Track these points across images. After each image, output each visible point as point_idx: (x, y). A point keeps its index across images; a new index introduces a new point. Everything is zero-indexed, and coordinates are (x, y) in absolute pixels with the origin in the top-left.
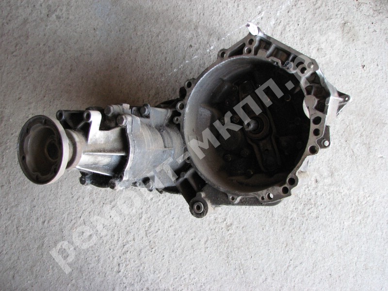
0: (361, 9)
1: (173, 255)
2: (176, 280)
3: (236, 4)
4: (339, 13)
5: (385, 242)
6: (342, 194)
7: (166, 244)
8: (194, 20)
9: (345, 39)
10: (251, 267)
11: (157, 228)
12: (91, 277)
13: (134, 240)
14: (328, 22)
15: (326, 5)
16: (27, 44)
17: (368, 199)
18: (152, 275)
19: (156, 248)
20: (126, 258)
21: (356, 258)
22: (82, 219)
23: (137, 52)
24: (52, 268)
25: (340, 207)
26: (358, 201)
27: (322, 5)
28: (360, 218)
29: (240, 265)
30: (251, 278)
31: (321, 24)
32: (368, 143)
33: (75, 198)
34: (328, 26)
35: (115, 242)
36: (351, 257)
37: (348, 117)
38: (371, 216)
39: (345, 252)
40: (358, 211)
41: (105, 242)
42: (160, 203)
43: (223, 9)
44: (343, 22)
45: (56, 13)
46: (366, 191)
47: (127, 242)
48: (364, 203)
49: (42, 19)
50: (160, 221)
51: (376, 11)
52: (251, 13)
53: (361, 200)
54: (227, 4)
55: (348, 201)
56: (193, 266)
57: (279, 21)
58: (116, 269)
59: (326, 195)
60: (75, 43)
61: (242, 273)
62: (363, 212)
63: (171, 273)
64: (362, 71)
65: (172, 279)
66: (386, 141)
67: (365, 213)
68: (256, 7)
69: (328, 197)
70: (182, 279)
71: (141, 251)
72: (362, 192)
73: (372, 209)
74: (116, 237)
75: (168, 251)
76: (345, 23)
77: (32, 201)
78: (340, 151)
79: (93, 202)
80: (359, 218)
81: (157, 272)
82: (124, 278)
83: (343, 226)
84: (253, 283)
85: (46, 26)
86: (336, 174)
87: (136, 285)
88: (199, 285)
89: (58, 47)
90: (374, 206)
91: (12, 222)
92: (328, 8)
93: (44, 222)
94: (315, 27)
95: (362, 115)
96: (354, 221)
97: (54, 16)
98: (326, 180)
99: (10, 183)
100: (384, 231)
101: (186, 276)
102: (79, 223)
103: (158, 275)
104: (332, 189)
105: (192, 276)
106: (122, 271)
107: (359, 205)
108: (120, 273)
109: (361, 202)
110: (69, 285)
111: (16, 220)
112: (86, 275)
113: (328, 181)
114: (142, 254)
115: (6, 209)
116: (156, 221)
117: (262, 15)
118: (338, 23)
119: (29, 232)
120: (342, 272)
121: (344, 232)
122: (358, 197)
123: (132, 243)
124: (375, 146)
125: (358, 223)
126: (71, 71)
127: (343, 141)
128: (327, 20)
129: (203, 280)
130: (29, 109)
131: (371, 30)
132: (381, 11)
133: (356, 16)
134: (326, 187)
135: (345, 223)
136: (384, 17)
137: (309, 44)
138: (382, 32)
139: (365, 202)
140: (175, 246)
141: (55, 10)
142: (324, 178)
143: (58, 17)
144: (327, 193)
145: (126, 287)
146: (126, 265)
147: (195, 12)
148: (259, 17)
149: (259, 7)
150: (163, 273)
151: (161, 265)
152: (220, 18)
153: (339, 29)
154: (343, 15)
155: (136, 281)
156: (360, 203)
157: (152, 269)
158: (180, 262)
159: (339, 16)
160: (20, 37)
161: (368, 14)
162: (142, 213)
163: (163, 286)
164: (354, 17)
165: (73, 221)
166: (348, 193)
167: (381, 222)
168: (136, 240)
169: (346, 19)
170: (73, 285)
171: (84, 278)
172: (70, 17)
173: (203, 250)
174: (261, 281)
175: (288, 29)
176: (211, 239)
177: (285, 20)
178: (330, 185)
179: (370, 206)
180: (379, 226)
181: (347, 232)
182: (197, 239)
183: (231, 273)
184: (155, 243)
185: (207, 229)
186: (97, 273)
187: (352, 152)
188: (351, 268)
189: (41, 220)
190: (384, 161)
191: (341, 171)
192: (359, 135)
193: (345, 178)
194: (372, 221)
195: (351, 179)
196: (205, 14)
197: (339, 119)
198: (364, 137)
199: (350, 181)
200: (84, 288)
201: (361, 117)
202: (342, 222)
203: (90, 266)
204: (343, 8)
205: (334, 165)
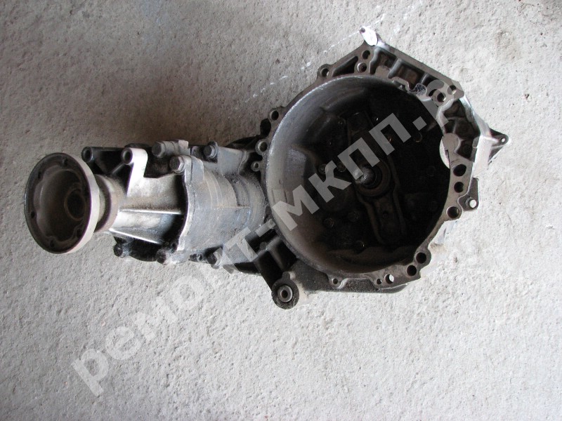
0: (525, 13)
1: (247, 363)
2: (250, 400)
4: (494, 18)
5: (553, 350)
6: (493, 280)
7: (237, 347)
8: (284, 24)
9: (502, 56)
10: (360, 383)
11: (224, 323)
12: (127, 393)
13: (190, 339)
14: (478, 31)
15: (474, 7)
16: (40, 52)
17: (530, 287)
18: (215, 392)
19: (222, 352)
20: (178, 367)
21: (511, 373)
22: (115, 308)
23: (200, 68)
24: (71, 378)
25: (489, 298)
26: (516, 290)
27: (468, 5)
28: (518, 315)
29: (344, 379)
30: (359, 398)
31: (467, 32)
32: (531, 206)
33: (106, 277)
34: (477, 37)
35: (163, 342)
36: (504, 372)
37: (504, 168)
38: (533, 313)
39: (496, 364)
40: (516, 305)
42: (228, 287)
43: (325, 8)
44: (499, 31)
45: (84, 9)
46: (527, 276)
47: (180, 343)
48: (524, 293)
49: (62, 17)
50: (228, 314)
51: (547, 16)
52: (366, 15)
53: (521, 289)
55: (501, 290)
56: (276, 379)
57: (406, 28)
58: (163, 382)
59: (469, 280)
60: (110, 54)
61: (346, 391)
62: (523, 307)
63: (243, 389)
64: (524, 102)
65: (244, 398)
66: (557, 204)
67: (525, 308)
68: (374, 6)
69: (473, 283)
70: (259, 397)
71: (199, 356)
72: (522, 278)
73: (536, 302)
74: (164, 335)
75: (239, 357)
76: (502, 33)
77: (43, 281)
78: (491, 217)
79: (132, 283)
80: (515, 315)
81: (223, 387)
82: (175, 395)
83: (494, 326)
84: (361, 406)
85: (69, 27)
86: (484, 250)
87: (191, 405)
88: (283, 407)
89: (85, 58)
90: (539, 298)
91: (13, 310)
92: (477, 11)
93: (60, 312)
94: (458, 38)
95: (523, 167)
96: (508, 319)
97: (80, 13)
98: (469, 260)
99: (11, 254)
100: (553, 334)
101: (265, 394)
102: (110, 314)
103: (225, 392)
104: (478, 272)
105: (274, 394)
106: (172, 384)
107: (516, 295)
108: (169, 388)
109: (520, 292)
110: (95, 404)
111: (19, 309)
112: (120, 390)
113: (472, 260)
114: (202, 361)
115: (5, 292)
116: (223, 313)
117: (382, 19)
118: (492, 32)
119: (38, 326)
120: (490, 393)
121: (495, 335)
122: (516, 285)
123: (187, 344)
124: (541, 211)
125: (515, 322)
126: (103, 93)
127: (495, 202)
128: (476, 27)
129: (289, 400)
130: (41, 147)
131: (540, 43)
132: (554, 16)
133: (518, 23)
134: (469, 270)
135: (496, 321)
136: (559, 25)
137: (449, 62)
138: (555, 46)
139: (526, 292)
140: (250, 350)
141: (82, 5)
142: (467, 256)
143: (86, 15)
144: (471, 278)
145: (176, 408)
146: (178, 377)
147: (284, 11)
148: (378, 21)
149: (378, 7)
150: (231, 389)
151: (228, 378)
152: (321, 21)
153: (493, 41)
154: (499, 21)
155: (192, 399)
156: (518, 293)
157: (215, 383)
158: (257, 373)
159: (493, 22)
160: (29, 42)
161: (535, 20)
162: (202, 302)
163: (231, 407)
164: (515, 25)
165: (103, 312)
166: (501, 279)
167: (549, 321)
168: (193, 340)
169: (503, 26)
170: (101, 404)
171: (116, 394)
172: (104, 16)
173: (290, 357)
174: (373, 403)
175: (418, 40)
176: (302, 341)
177: (414, 26)
178: (476, 266)
179: (533, 298)
180: (545, 327)
181: (499, 334)
182: (281, 341)
183: (330, 391)
184: (220, 345)
185: (296, 326)
186: (136, 387)
187: (508, 220)
188: (504, 387)
189: (56, 309)
190: (554, 233)
191: (492, 247)
192: (519, 195)
193: (497, 257)
194: (535, 319)
195: (506, 258)
196: (300, 16)
197: (491, 171)
198: (526, 199)
199: (505, 261)
200: (116, 408)
201: (522, 170)
202: (492, 320)
203: (126, 377)
204: (499, 11)
205: (481, 238)
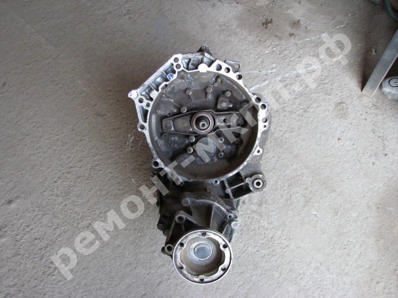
0: (361, 99)
1: (99, 193)
2: (88, 211)
3: (257, 56)
4: (341, 94)
5: (278, 285)
6: (261, 225)
7: (99, 183)
8: (219, 54)
9: (334, 114)
10: (149, 236)
11: (100, 169)
12: (37, 176)
13: (80, 167)
14: (327, 96)
15: (331, 85)
16: (101, 25)
17: (283, 241)
18: (75, 198)
19: (91, 181)
20: (66, 177)
21: (242, 283)
22: (58, 137)
23: (165, 57)
24: (18, 156)
25: (253, 233)
26: (272, 238)
27: (328, 83)
28: (266, 252)
29: (142, 229)
30: (143, 244)
31: (319, 95)
32: (309, 197)
33: (64, 122)
34: (324, 99)
35: (68, 162)
36: (238, 279)
37: (302, 169)
38: (277, 257)
39: (235, 271)
40: (268, 246)
41: (62, 158)
42: (114, 154)
43: (245, 56)
44: (340, 101)
45: (130, 15)
46: (285, 234)
47: (75, 167)
48: (276, 242)
49: (119, 16)
50: (106, 165)
51: (375, 106)
52: (265, 66)
53: (276, 239)
54: (251, 54)
55: (263, 232)
57: (284, 80)
58: (55, 179)
59: (245, 217)
60: (130, 36)
61: (139, 236)
62: (271, 249)
63: (89, 204)
64: (336, 142)
65: (86, 208)
66: (327, 204)
67: (273, 251)
68: (272, 64)
69: (247, 220)
70: (93, 212)
71: (79, 177)
72: (280, 233)
73: (282, 251)
74: (70, 159)
75: (97, 188)
76: (341, 103)
77: (38, 111)
78: (279, 190)
79: (73, 130)
80: (264, 252)
81: (80, 198)
82: (56, 189)
83: (246, 250)
84: (142, 248)
85: (120, 20)
86: (264, 206)
87: (60, 197)
89: (118, 34)
90: (285, 250)
91: (17, 117)
92: (332, 87)
93: (34, 127)
94: (312, 95)
95: (316, 174)
96: (258, 251)
97: (128, 17)
98: (252, 206)
99: (33, 94)
100: (283, 276)
101: (97, 213)
102: (54, 139)
103: (79, 200)
104: (254, 215)
105: (101, 215)
106: (58, 183)
107: (271, 241)
108: (56, 184)
109: (274, 240)
110: (20, 173)
111: (20, 117)
112: (34, 172)
113: (254, 207)
114: (79, 180)
115: (19, 108)
116: (103, 164)
117: (273, 71)
118: (335, 100)
119: (22, 128)
120: (221, 286)
121: (244, 255)
122: (274, 235)
123: (77, 169)
124: (314, 203)
125: (261, 255)
126: (116, 50)
127: (286, 184)
128: (327, 94)
130: (75, 60)
131: (363, 117)
132: (379, 108)
133: (354, 102)
134: (248, 211)
135: (249, 248)
136: (380, 113)
137: (300, 104)
138: (373, 123)
139: (278, 242)
140: (104, 188)
141: (131, 14)
142: (251, 204)
143: (130, 18)
145: (52, 195)
146: (63, 181)
147: (223, 49)
148: (270, 71)
149: (274, 65)
150: (83, 200)
151: (85, 195)
153: (334, 104)
154: (342, 97)
155: (62, 195)
156: (273, 240)
157: (78, 194)
158: (100, 201)
159: (338, 96)
160: (99, 20)
161: (366, 105)
162: (98, 154)
163: (77, 209)
164: (352, 102)
165: (52, 136)
166: (266, 226)
167: (284, 267)
169: (343, 100)
170: (22, 174)
171: (32, 173)
172: (138, 21)
174: (149, 250)
177: (290, 81)
178: (254, 211)
179: (281, 248)
180: (280, 269)
181: (247, 256)
182: (122, 192)
183: (131, 230)
184: (92, 177)
185: (135, 189)
186: (42, 175)
187: (289, 197)
188: (233, 288)
189: (34, 124)
190: (316, 219)
191: (270, 206)
192: (304, 188)
193: (271, 214)
194: (276, 261)
195: (276, 217)
196: (230, 54)
197: (294, 167)
198: (308, 192)
199: (274, 218)
200: (27, 179)
201: (314, 175)
202: (247, 246)
203: (41, 168)
204: (345, 92)
205: (266, 198)
